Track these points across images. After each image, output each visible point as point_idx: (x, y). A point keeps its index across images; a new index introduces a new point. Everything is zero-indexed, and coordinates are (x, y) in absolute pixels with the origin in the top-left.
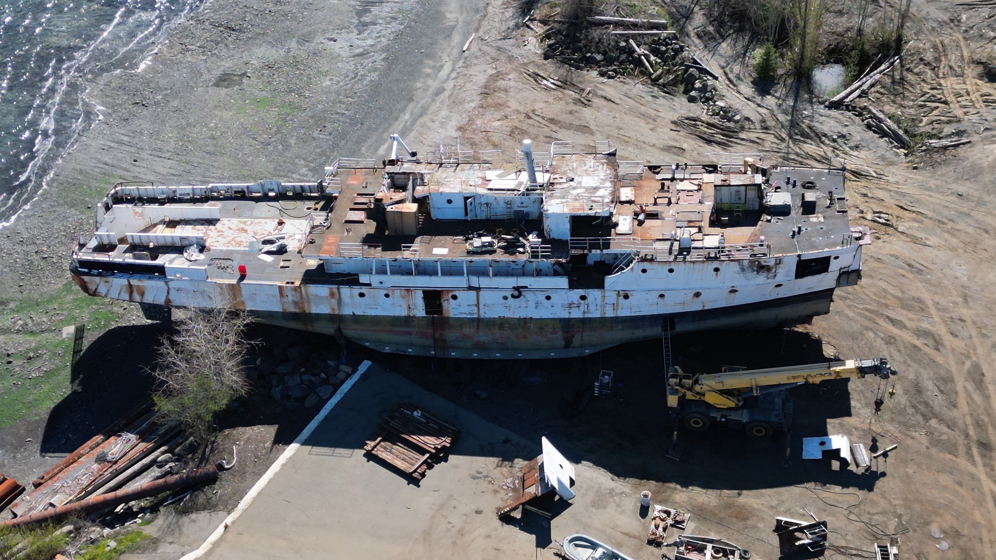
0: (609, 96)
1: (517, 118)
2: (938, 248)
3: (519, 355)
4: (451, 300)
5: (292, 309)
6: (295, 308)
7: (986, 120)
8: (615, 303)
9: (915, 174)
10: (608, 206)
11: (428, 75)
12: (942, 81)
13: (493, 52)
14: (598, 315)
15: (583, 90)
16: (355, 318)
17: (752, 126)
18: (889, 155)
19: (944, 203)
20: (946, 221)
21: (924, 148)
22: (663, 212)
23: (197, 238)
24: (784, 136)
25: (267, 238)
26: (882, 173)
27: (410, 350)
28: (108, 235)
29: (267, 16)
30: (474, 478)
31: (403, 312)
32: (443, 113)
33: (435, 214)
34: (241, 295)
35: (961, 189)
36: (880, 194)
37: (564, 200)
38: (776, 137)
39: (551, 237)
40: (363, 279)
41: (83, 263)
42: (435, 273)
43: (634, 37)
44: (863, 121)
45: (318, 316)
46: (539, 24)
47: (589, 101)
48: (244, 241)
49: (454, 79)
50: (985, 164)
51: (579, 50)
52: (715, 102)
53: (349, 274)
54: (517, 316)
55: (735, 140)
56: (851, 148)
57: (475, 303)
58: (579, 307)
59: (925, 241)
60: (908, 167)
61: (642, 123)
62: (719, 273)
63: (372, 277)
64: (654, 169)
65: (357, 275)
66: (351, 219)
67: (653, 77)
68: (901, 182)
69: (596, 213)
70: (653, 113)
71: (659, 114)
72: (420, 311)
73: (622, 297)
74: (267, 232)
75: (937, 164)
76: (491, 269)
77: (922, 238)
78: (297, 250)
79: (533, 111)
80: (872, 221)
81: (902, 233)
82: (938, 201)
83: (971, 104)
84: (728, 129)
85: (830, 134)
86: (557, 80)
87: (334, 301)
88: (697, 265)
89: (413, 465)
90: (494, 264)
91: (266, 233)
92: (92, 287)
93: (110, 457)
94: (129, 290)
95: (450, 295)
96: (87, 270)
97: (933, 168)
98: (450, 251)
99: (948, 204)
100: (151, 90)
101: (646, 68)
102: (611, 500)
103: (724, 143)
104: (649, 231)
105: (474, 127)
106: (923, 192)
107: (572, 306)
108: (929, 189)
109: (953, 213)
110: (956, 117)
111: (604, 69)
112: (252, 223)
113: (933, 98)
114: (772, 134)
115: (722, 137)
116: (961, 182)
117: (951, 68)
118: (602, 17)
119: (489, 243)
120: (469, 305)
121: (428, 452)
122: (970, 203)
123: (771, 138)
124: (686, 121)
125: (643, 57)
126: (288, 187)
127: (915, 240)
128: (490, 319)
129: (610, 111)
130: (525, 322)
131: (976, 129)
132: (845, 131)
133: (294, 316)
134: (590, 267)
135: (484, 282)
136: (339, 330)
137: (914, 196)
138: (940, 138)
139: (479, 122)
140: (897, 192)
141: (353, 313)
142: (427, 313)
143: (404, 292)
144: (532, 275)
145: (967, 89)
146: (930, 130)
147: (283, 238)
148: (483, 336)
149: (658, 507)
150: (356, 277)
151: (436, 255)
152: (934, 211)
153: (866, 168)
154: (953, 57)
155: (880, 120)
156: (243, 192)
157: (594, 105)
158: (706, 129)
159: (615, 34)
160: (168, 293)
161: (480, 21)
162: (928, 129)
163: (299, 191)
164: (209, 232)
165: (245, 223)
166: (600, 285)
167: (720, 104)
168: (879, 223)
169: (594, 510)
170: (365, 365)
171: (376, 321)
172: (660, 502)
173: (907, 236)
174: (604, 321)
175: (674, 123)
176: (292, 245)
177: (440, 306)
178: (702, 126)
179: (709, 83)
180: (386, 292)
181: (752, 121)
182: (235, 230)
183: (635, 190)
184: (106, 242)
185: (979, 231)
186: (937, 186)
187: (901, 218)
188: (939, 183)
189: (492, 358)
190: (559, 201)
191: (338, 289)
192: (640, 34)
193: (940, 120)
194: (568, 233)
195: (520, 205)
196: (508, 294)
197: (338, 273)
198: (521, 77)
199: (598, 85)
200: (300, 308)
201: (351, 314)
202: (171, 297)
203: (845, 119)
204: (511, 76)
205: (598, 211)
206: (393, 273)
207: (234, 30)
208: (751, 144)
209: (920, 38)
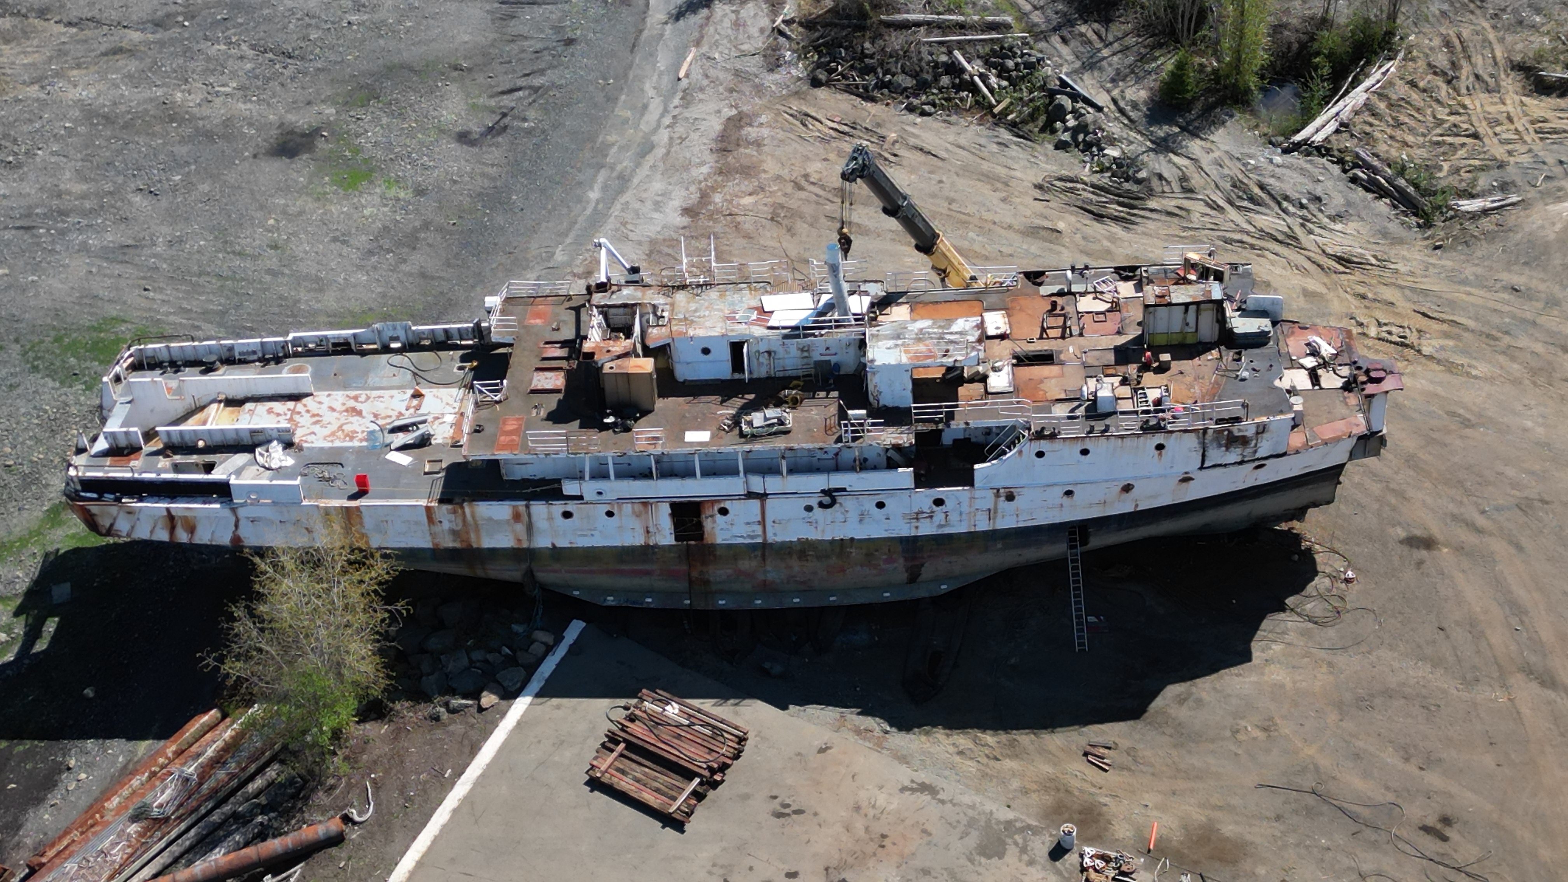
0: (927, 147)
1: (779, 190)
2: (1490, 380)
3: (832, 599)
4: (719, 517)
5: (449, 543)
6: (454, 541)
7: (1544, 163)
8: (992, 507)
9: (1440, 259)
10: (973, 348)
11: (626, 121)
12: (1467, 101)
13: (727, 78)
14: (963, 528)
15: (883, 137)
16: (556, 553)
17: (1166, 189)
18: (1394, 227)
19: (1491, 304)
20: (1499, 335)
21: (1451, 213)
22: (1061, 352)
23: (279, 430)
24: (1221, 203)
25: (398, 423)
26: (1386, 257)
27: (650, 600)
28: (126, 433)
29: (344, 31)
30: (779, 815)
31: (637, 539)
32: (658, 186)
33: (683, 373)
34: (361, 524)
35: (1518, 280)
36: (1388, 294)
37: (900, 342)
38: (1208, 205)
39: (881, 403)
40: (570, 488)
41: (89, 484)
42: (692, 474)
43: (960, 45)
44: (1345, 171)
45: (493, 551)
46: (800, 29)
47: (895, 155)
48: (359, 429)
49: (668, 126)
50: (1552, 236)
51: (871, 70)
52: (1103, 149)
53: (543, 482)
54: (828, 537)
55: (1141, 213)
56: (1332, 218)
57: (759, 518)
58: (931, 517)
59: (1469, 370)
60: (1426, 247)
61: (985, 189)
62: (1163, 451)
63: (584, 484)
64: (1035, 277)
65: (558, 481)
66: (539, 387)
67: (996, 110)
68: (1419, 272)
69: (956, 361)
70: (1001, 171)
71: (1013, 173)
72: (665, 537)
73: (1003, 499)
74: (396, 413)
75: (1473, 239)
76: (784, 463)
77: (1463, 365)
78: (449, 441)
79: (806, 176)
80: (1379, 339)
81: (1430, 358)
82: (1480, 301)
83: (1516, 137)
84: (1128, 194)
85: (1294, 195)
86: (839, 123)
87: (520, 528)
88: (1127, 441)
89: (674, 799)
90: (788, 454)
91: (394, 414)
92: (105, 522)
93: (155, 813)
94: (169, 526)
95: (716, 507)
96: (95, 496)
97: (1468, 246)
98: (713, 437)
99: (1499, 306)
100: (162, 166)
101: (984, 97)
102: (1009, 841)
103: (1123, 218)
104: (1041, 386)
105: (711, 207)
106: (1457, 287)
107: (920, 516)
108: (1464, 282)
109: (1507, 320)
110: (1495, 159)
111: (916, 102)
112: (368, 398)
113: (1455, 129)
114: (1201, 200)
115: (1121, 209)
116: (1516, 268)
117: (1477, 77)
118: (906, 16)
119: (779, 419)
120: (748, 523)
121: (695, 775)
122: (1534, 303)
123: (1200, 207)
124: (1058, 183)
125: (976, 79)
126: (423, 332)
127: (1450, 367)
128: (783, 543)
129: (930, 172)
130: (842, 546)
131: (1529, 178)
132: (1319, 191)
133: (453, 554)
134: (947, 449)
135: (773, 484)
136: (530, 573)
137: (1443, 295)
138: (1472, 196)
139: (717, 198)
140: (1414, 290)
141: (553, 545)
142: (677, 539)
143: (638, 507)
144: (852, 469)
145: (1508, 113)
146: (1456, 184)
147: (424, 422)
148: (773, 572)
149: (1089, 850)
150: (556, 486)
151: (691, 444)
152: (1477, 319)
153: (1360, 250)
154: (1478, 60)
155: (1375, 171)
156: (347, 344)
157: (905, 163)
158: (1091, 196)
159: (930, 44)
160: (237, 526)
161: (701, 27)
162: (1454, 181)
163: (441, 337)
164: (297, 418)
165: (356, 398)
166: (968, 480)
167: (1112, 152)
168: (1391, 342)
169: (983, 860)
170: (575, 630)
171: (591, 555)
172: (1090, 841)
173: (1439, 362)
174: (973, 540)
175: (1039, 187)
176: (441, 434)
177: (700, 526)
178: (1084, 190)
179: (1089, 118)
180: (607, 508)
181: (1166, 180)
182: (341, 412)
183: (1009, 316)
184: (123, 443)
185: (1552, 349)
186: (1477, 276)
187: (1425, 333)
188: (1479, 270)
189: (786, 606)
190: (891, 343)
191: (527, 507)
192: (970, 41)
193: (1470, 165)
194: (909, 395)
195: (824, 352)
196: (814, 502)
197: (524, 480)
198: (780, 119)
199: (907, 128)
200: (462, 541)
201: (550, 546)
202: (243, 532)
203: (1316, 170)
204: (763, 119)
205: (959, 358)
206: (620, 476)
207: (290, 57)
208: (1168, 219)
209: (1424, 30)
